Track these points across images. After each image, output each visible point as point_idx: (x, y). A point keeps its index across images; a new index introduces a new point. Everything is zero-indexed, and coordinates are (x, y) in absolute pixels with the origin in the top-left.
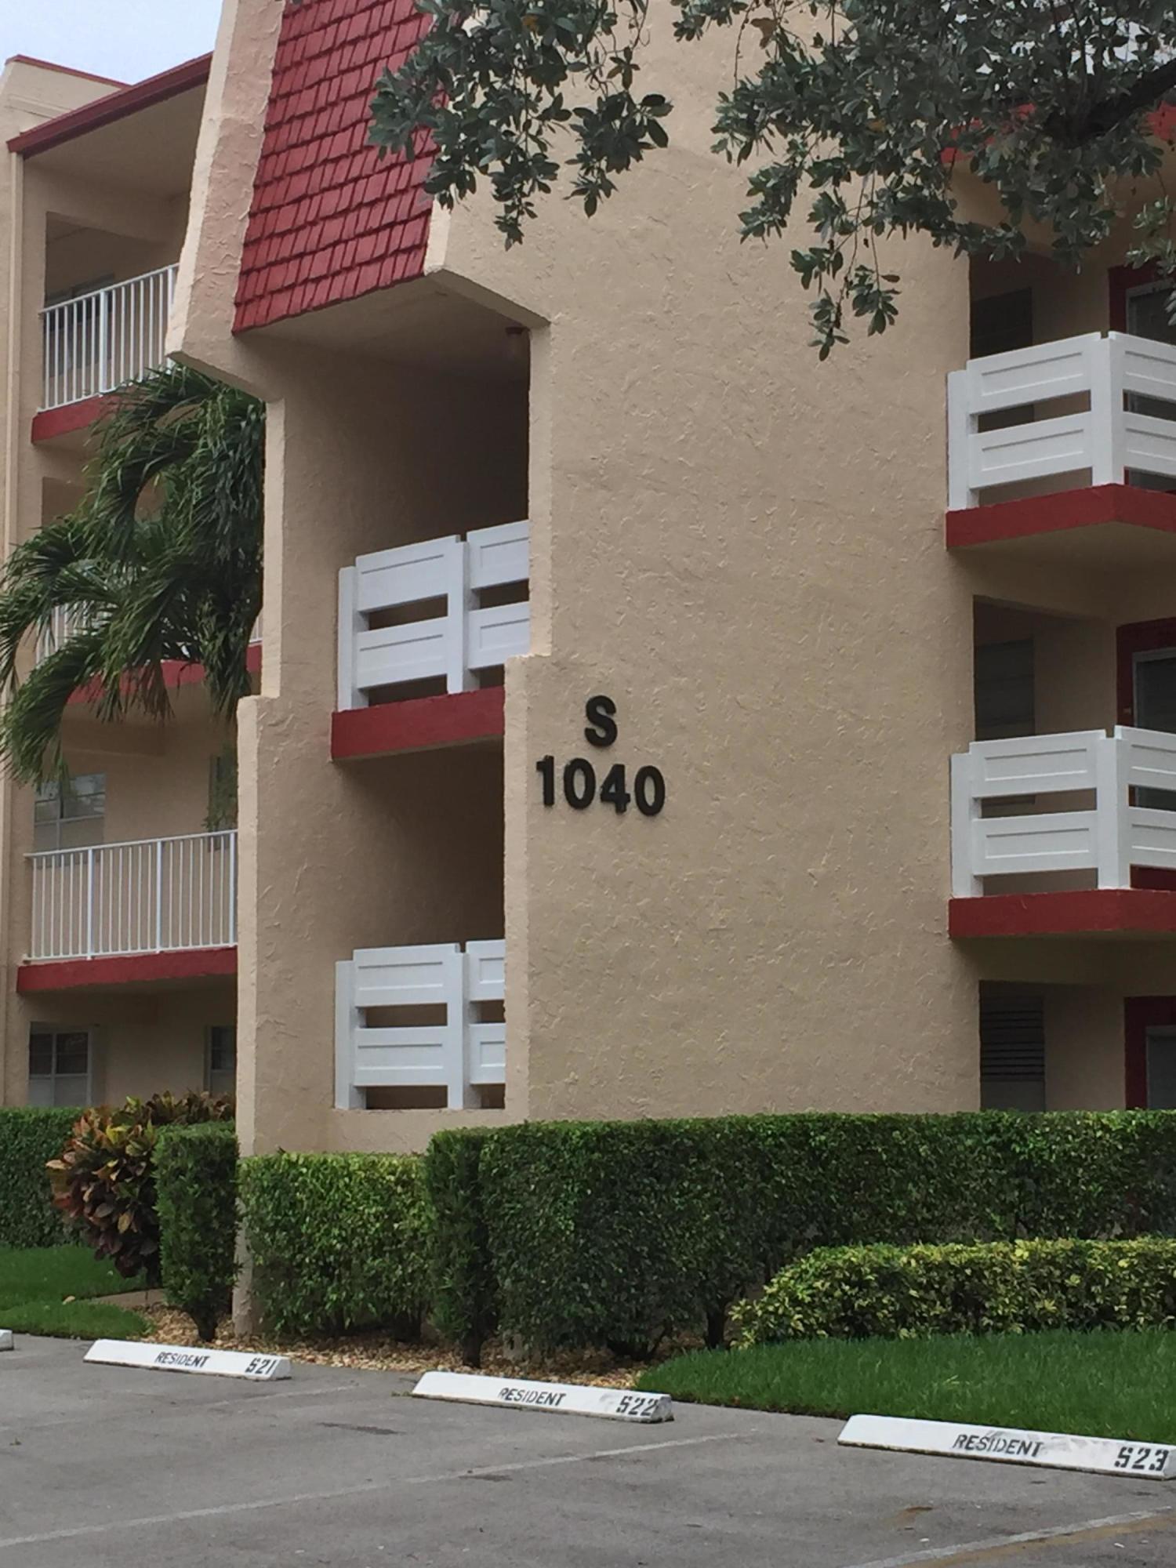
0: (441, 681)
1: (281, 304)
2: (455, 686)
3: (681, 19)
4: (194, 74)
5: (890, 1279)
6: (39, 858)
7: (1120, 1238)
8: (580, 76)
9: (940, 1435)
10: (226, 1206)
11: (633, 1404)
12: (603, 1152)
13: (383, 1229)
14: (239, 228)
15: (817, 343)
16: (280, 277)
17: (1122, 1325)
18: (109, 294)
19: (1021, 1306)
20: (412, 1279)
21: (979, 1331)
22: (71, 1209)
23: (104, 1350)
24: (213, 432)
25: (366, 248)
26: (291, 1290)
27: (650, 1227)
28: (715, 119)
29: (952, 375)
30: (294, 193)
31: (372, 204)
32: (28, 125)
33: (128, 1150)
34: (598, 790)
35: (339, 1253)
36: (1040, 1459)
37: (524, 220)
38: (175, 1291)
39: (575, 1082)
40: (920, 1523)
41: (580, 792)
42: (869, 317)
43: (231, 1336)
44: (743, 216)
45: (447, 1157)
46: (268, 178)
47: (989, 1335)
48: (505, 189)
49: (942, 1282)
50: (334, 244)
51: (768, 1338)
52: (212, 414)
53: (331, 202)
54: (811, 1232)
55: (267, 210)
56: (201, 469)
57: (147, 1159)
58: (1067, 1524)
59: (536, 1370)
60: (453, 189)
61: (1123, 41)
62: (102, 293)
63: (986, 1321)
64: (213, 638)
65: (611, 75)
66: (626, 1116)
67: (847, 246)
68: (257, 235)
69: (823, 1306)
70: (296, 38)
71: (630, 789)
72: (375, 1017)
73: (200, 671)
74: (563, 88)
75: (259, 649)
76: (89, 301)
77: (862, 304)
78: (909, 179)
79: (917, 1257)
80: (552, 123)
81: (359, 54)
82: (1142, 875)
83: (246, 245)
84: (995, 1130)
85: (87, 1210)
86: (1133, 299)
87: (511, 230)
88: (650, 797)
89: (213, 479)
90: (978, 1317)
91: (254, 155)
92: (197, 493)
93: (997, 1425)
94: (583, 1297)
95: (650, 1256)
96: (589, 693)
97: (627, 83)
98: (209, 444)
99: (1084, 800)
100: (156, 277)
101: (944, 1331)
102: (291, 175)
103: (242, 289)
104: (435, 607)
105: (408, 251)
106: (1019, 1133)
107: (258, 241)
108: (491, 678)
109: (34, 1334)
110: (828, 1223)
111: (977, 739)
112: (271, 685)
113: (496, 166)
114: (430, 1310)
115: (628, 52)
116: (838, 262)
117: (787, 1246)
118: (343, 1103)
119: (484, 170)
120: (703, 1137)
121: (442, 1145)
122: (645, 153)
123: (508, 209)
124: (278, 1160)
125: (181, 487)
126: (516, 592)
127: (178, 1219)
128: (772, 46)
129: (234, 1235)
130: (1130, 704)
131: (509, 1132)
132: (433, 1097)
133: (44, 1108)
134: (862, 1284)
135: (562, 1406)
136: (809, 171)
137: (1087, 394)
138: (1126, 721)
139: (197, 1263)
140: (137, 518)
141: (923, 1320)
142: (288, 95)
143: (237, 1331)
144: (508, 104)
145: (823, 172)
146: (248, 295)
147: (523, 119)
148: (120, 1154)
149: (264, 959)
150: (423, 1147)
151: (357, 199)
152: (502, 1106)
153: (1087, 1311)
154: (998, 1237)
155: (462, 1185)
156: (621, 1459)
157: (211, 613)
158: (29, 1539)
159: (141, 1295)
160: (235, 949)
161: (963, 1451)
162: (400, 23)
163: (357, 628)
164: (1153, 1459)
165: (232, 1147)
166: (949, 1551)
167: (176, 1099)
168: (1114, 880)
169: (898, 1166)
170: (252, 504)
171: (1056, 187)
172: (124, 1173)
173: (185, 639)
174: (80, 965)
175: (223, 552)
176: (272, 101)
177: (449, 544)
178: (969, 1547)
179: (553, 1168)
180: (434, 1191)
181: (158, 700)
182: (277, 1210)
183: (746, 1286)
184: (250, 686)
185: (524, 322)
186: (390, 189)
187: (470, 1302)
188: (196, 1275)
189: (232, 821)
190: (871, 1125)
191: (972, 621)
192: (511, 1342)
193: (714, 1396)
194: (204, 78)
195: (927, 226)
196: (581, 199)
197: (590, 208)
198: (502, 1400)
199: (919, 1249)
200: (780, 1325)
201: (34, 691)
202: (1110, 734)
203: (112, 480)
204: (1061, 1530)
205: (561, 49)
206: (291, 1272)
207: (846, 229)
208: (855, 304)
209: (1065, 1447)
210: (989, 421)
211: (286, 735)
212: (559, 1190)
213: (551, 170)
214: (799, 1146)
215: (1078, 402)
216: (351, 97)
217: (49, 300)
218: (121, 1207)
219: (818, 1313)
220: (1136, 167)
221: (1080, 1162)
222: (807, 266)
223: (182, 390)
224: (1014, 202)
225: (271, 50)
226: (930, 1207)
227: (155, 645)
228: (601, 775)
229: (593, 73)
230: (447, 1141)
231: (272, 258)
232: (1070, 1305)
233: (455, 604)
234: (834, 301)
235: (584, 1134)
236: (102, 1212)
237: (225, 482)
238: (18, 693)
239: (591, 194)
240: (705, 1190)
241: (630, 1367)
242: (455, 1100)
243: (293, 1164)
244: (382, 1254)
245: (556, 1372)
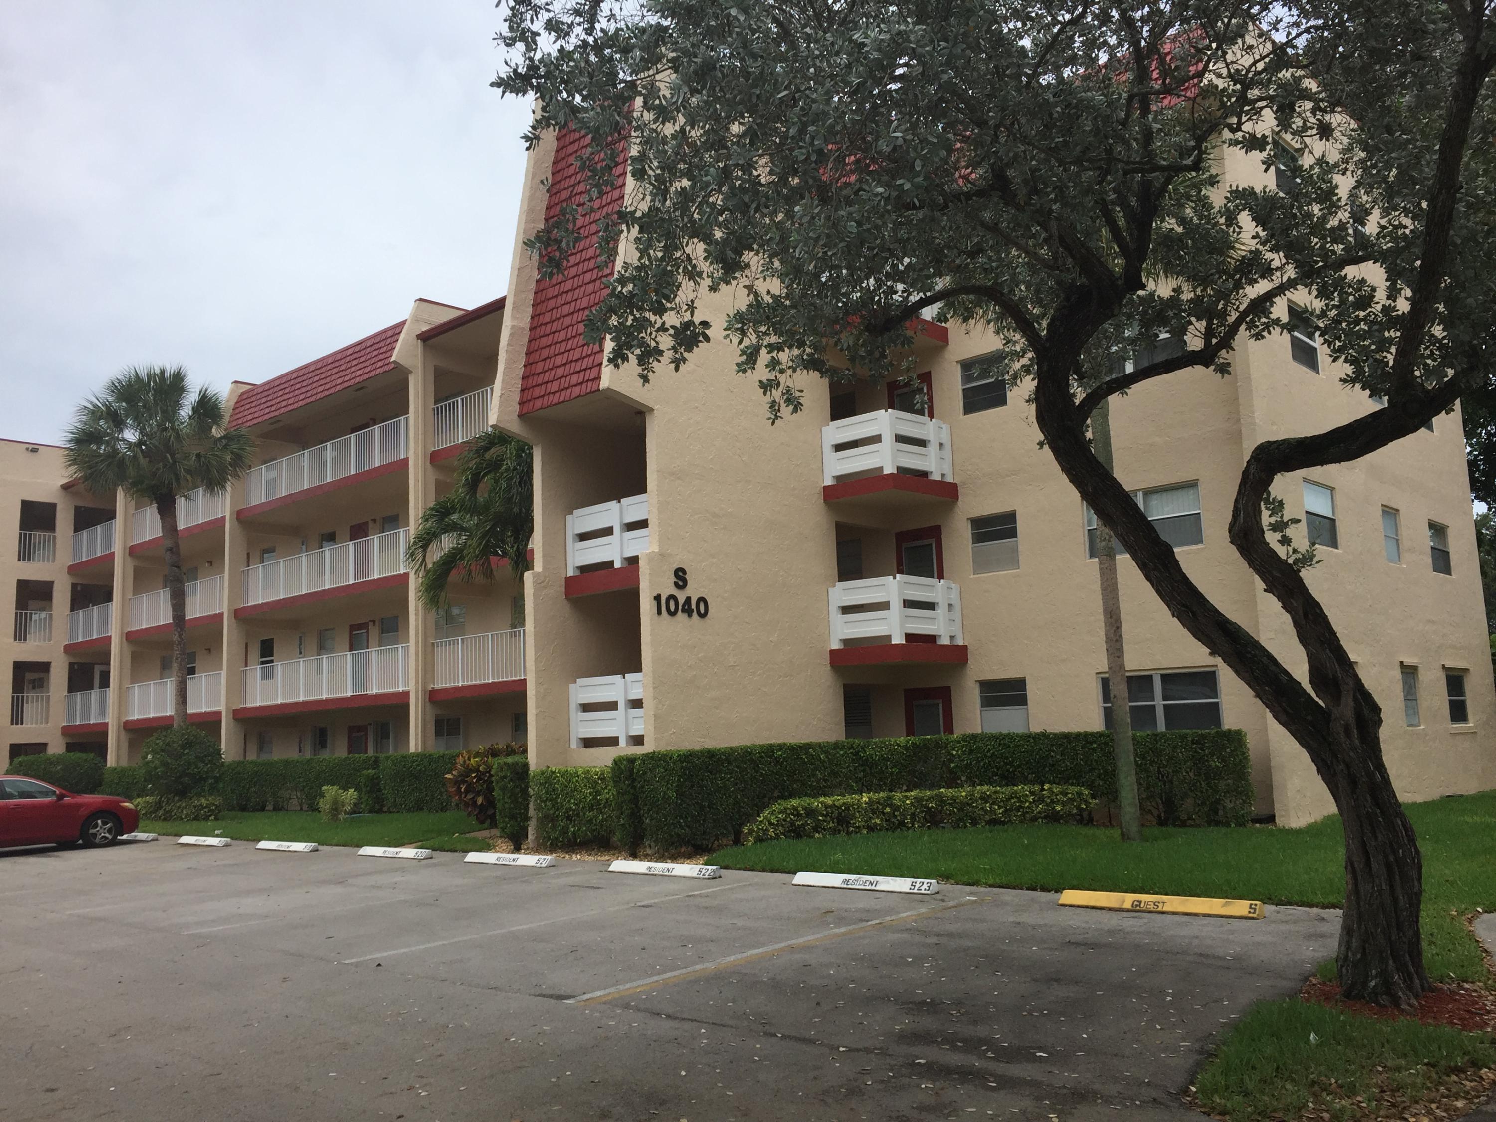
0: (611, 563)
1: (538, 404)
2: (617, 565)
3: (711, 284)
4: (498, 305)
5: (811, 812)
6: (437, 643)
7: (906, 791)
8: (673, 313)
9: (835, 879)
10: (525, 792)
11: (704, 871)
12: (688, 763)
13: (593, 799)
14: (520, 370)
15: (770, 419)
16: (537, 392)
17: (908, 828)
18: (462, 400)
19: (866, 822)
20: (606, 820)
21: (848, 833)
22: (456, 795)
23: (473, 857)
24: (510, 459)
25: (575, 379)
26: (554, 827)
27: (709, 794)
28: (725, 325)
29: (823, 429)
30: (543, 356)
31: (577, 360)
32: (425, 328)
33: (481, 769)
34: (680, 608)
35: (574, 810)
36: (878, 888)
37: (650, 374)
38: (503, 829)
39: (674, 733)
40: (830, 918)
41: (672, 609)
42: (791, 408)
43: (528, 848)
44: (737, 364)
45: (620, 767)
46: (531, 350)
47: (853, 835)
48: (642, 360)
49: (832, 813)
50: (560, 378)
51: (759, 840)
52: (509, 451)
53: (559, 360)
54: (776, 794)
55: (531, 364)
56: (505, 474)
57: (489, 772)
58: (891, 915)
59: (661, 858)
60: (620, 361)
61: (896, 292)
62: (459, 399)
63: (851, 829)
64: (512, 547)
65: (686, 311)
66: (697, 747)
67: (782, 378)
68: (527, 374)
69: (783, 826)
70: (542, 291)
71: (694, 607)
72: (587, 708)
73: (507, 560)
74: (666, 317)
75: (532, 550)
76: (454, 403)
77: (789, 401)
78: (808, 350)
79: (821, 803)
80: (660, 333)
81: (569, 297)
82: (909, 637)
83: (523, 379)
84: (852, 747)
85: (463, 796)
86: (897, 396)
87: (645, 379)
88: (702, 610)
89: (511, 478)
90: (848, 827)
91: (526, 340)
92: (504, 485)
93: (858, 874)
94: (681, 826)
95: (709, 806)
96: (676, 566)
97: (692, 315)
98: (509, 463)
99: (884, 606)
100: (483, 392)
101: (834, 834)
102: (542, 348)
103: (522, 397)
104: (608, 531)
105: (593, 380)
106: (863, 748)
107: (528, 377)
108: (633, 561)
109: (441, 851)
110: (783, 789)
111: (839, 581)
112: (538, 566)
113: (638, 351)
114: (614, 834)
115: (692, 301)
116: (778, 385)
117: (767, 800)
118: (574, 745)
119: (633, 353)
120: (729, 755)
121: (617, 762)
122: (700, 344)
123: (643, 370)
124: (547, 771)
125: (496, 481)
126: (642, 524)
127: (503, 798)
128: (752, 296)
129: (528, 804)
130: (902, 565)
131: (647, 755)
132: (613, 741)
133: (442, 751)
134: (798, 815)
135: (673, 873)
136: (766, 346)
137: (880, 436)
138: (900, 572)
139: (513, 817)
140: (478, 496)
141: (825, 829)
142: (539, 315)
143: (531, 845)
144: (643, 324)
145: (771, 347)
146: (525, 400)
147: (649, 331)
148: (477, 771)
149: (538, 684)
150: (610, 763)
151: (570, 359)
152: (643, 744)
153: (893, 823)
154: (855, 793)
155: (627, 779)
156: (700, 895)
157: (511, 536)
158: (445, 943)
159: (488, 831)
160: (525, 680)
161: (845, 886)
162: (586, 284)
163: (574, 541)
164: (925, 886)
165: (526, 766)
166: (843, 930)
167: (501, 746)
168: (898, 639)
169: (812, 764)
170: (528, 489)
171: (870, 353)
172: (479, 779)
173: (500, 547)
174: (456, 689)
175: (516, 510)
176: (532, 318)
177: (613, 504)
178: (851, 927)
179: (666, 770)
180: (615, 782)
181: (489, 574)
182: (546, 793)
183: (750, 818)
184: (529, 566)
185: (644, 410)
186: (584, 354)
187: (632, 829)
188: (512, 822)
189: (523, 624)
190: (800, 747)
191: (835, 533)
192: (650, 846)
193: (738, 866)
194: (503, 306)
195: (818, 370)
196: (673, 365)
197: (677, 369)
198: (647, 872)
199: (822, 799)
200: (764, 834)
201: (435, 571)
202: (895, 578)
203: (467, 479)
204: (888, 918)
205: (664, 302)
206: (553, 819)
207: (782, 371)
208: (785, 402)
209: (888, 882)
210: (839, 448)
211: (545, 588)
212: (669, 780)
213: (661, 353)
214: (771, 757)
215: (876, 439)
216: (567, 315)
217: (436, 402)
218: (478, 794)
219: (780, 828)
220: (903, 344)
221: (887, 760)
222: (766, 386)
223: (496, 441)
224: (852, 359)
225: (531, 296)
226: (826, 781)
227: (487, 551)
228: (681, 601)
229: (678, 312)
230: (620, 760)
231: (534, 384)
232: (886, 821)
233: (617, 530)
234: (777, 401)
235: (679, 755)
236: (470, 796)
237: (516, 480)
238: (427, 572)
239: (677, 362)
240: (731, 777)
241: (701, 855)
242: (622, 742)
243: (553, 773)
244: (593, 810)
245: (670, 858)
